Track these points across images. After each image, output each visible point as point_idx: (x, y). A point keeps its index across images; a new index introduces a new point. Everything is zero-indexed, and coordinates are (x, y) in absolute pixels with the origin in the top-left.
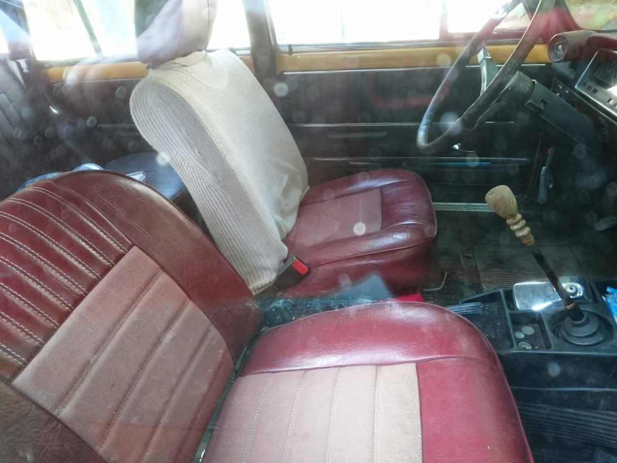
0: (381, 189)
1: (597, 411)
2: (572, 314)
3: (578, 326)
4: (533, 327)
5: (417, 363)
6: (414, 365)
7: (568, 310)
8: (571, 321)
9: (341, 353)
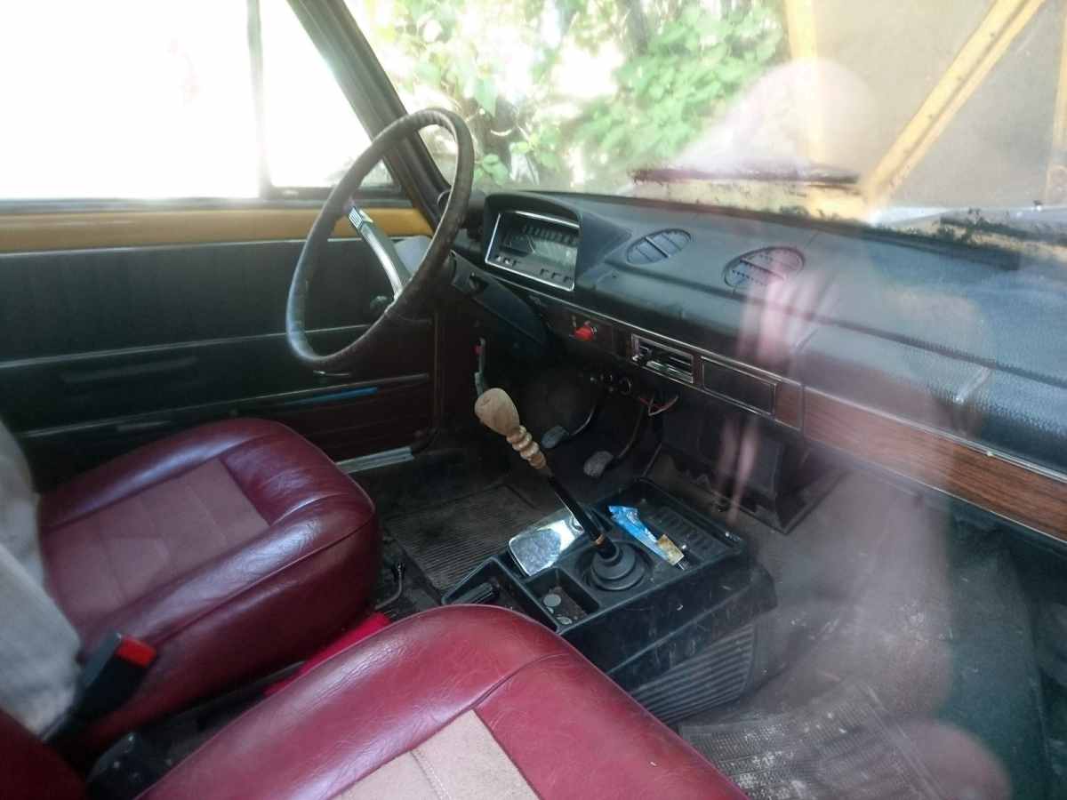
0: (222, 458)
1: (669, 671)
2: (602, 550)
3: (614, 563)
4: (556, 593)
5: (473, 707)
6: (472, 713)
7: (598, 546)
8: (602, 560)
9: (331, 768)
